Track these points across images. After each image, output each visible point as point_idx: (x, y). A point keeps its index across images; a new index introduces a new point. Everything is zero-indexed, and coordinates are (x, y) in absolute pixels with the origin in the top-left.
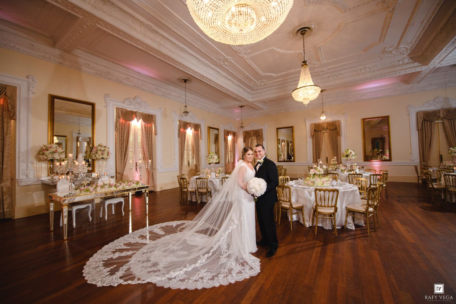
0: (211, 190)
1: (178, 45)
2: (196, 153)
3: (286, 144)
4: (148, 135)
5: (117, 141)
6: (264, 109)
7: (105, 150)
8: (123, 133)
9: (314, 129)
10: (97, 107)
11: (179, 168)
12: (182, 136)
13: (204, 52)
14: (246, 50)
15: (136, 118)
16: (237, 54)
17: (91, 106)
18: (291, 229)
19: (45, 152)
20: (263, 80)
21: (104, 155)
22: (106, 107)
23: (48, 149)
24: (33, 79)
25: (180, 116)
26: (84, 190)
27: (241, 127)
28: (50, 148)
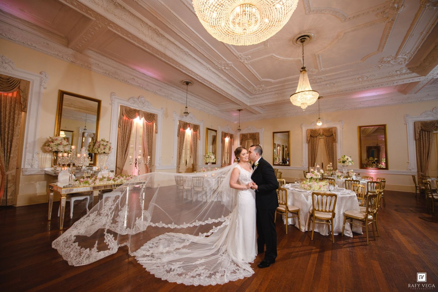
0: (206, 189)
1: (182, 49)
2: (194, 153)
3: (281, 148)
4: (149, 133)
5: (119, 137)
6: (261, 114)
7: (107, 145)
8: (125, 130)
9: (310, 134)
10: (103, 104)
11: (176, 166)
12: (181, 136)
13: (207, 56)
14: (246, 55)
15: (139, 115)
16: (238, 60)
17: (97, 103)
18: (287, 233)
19: (50, 144)
20: (262, 85)
21: (105, 150)
22: (111, 104)
23: (53, 142)
24: (46, 75)
25: (180, 116)
26: (83, 182)
27: (238, 130)
28: (55, 140)
